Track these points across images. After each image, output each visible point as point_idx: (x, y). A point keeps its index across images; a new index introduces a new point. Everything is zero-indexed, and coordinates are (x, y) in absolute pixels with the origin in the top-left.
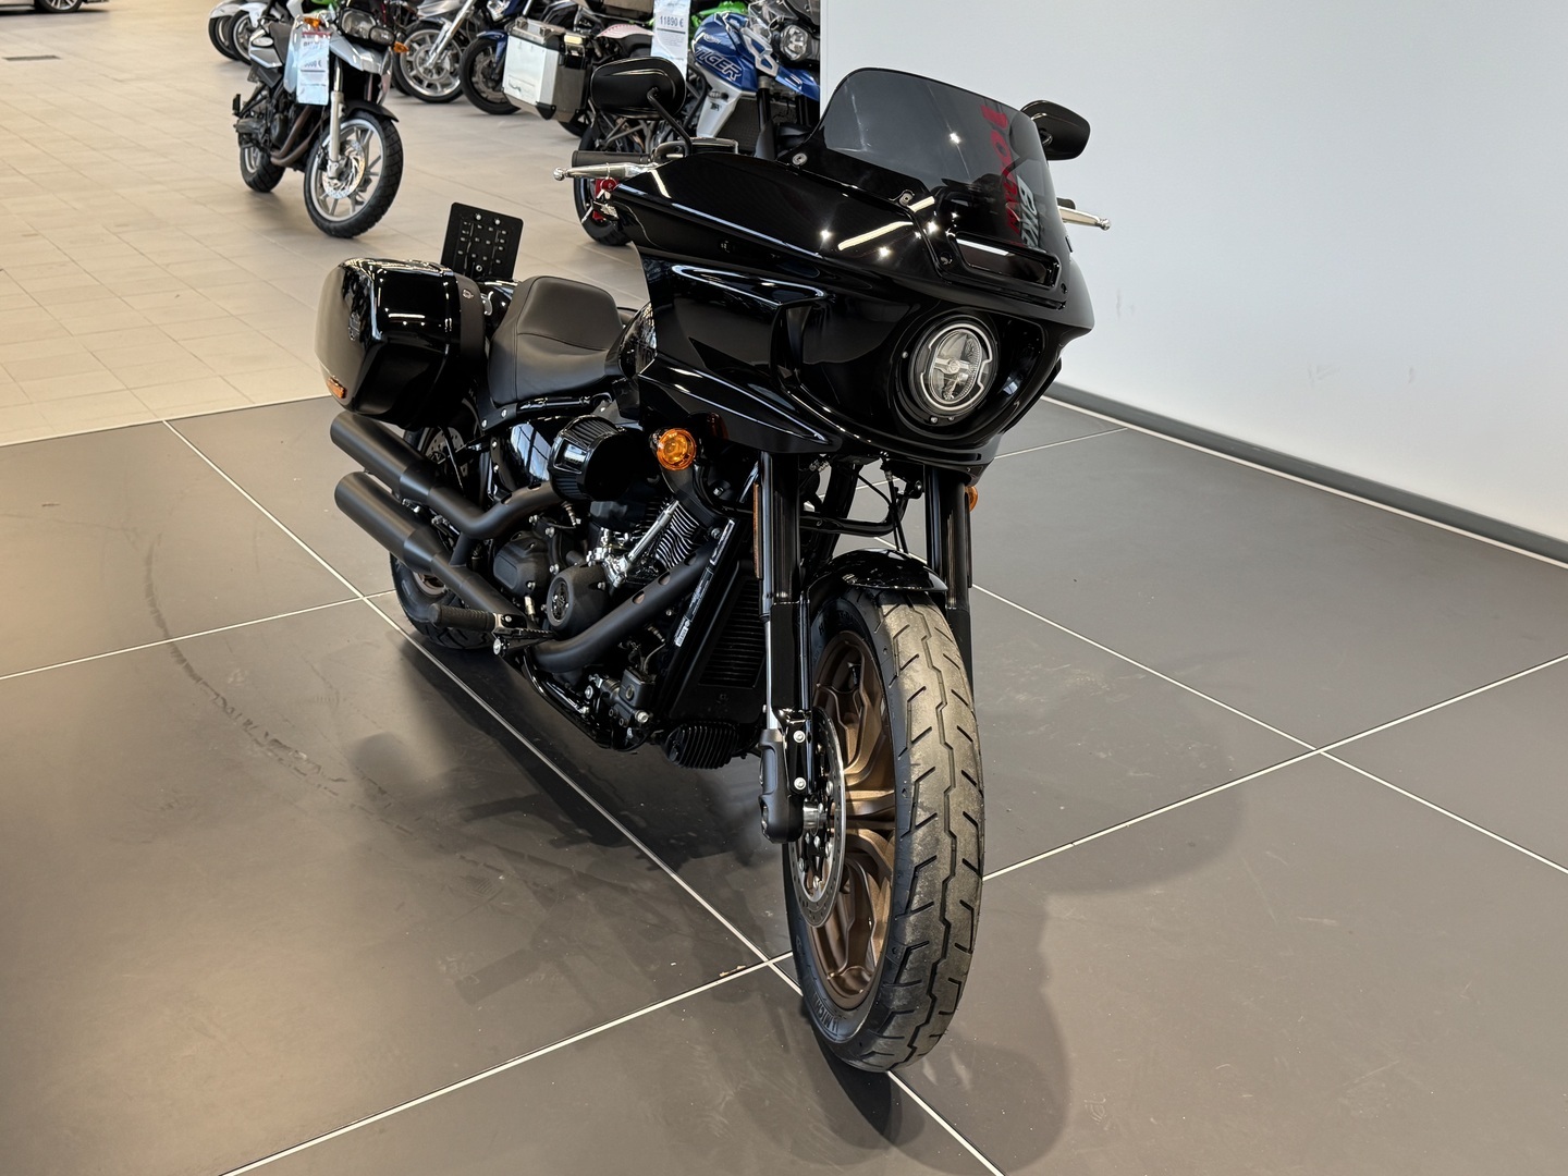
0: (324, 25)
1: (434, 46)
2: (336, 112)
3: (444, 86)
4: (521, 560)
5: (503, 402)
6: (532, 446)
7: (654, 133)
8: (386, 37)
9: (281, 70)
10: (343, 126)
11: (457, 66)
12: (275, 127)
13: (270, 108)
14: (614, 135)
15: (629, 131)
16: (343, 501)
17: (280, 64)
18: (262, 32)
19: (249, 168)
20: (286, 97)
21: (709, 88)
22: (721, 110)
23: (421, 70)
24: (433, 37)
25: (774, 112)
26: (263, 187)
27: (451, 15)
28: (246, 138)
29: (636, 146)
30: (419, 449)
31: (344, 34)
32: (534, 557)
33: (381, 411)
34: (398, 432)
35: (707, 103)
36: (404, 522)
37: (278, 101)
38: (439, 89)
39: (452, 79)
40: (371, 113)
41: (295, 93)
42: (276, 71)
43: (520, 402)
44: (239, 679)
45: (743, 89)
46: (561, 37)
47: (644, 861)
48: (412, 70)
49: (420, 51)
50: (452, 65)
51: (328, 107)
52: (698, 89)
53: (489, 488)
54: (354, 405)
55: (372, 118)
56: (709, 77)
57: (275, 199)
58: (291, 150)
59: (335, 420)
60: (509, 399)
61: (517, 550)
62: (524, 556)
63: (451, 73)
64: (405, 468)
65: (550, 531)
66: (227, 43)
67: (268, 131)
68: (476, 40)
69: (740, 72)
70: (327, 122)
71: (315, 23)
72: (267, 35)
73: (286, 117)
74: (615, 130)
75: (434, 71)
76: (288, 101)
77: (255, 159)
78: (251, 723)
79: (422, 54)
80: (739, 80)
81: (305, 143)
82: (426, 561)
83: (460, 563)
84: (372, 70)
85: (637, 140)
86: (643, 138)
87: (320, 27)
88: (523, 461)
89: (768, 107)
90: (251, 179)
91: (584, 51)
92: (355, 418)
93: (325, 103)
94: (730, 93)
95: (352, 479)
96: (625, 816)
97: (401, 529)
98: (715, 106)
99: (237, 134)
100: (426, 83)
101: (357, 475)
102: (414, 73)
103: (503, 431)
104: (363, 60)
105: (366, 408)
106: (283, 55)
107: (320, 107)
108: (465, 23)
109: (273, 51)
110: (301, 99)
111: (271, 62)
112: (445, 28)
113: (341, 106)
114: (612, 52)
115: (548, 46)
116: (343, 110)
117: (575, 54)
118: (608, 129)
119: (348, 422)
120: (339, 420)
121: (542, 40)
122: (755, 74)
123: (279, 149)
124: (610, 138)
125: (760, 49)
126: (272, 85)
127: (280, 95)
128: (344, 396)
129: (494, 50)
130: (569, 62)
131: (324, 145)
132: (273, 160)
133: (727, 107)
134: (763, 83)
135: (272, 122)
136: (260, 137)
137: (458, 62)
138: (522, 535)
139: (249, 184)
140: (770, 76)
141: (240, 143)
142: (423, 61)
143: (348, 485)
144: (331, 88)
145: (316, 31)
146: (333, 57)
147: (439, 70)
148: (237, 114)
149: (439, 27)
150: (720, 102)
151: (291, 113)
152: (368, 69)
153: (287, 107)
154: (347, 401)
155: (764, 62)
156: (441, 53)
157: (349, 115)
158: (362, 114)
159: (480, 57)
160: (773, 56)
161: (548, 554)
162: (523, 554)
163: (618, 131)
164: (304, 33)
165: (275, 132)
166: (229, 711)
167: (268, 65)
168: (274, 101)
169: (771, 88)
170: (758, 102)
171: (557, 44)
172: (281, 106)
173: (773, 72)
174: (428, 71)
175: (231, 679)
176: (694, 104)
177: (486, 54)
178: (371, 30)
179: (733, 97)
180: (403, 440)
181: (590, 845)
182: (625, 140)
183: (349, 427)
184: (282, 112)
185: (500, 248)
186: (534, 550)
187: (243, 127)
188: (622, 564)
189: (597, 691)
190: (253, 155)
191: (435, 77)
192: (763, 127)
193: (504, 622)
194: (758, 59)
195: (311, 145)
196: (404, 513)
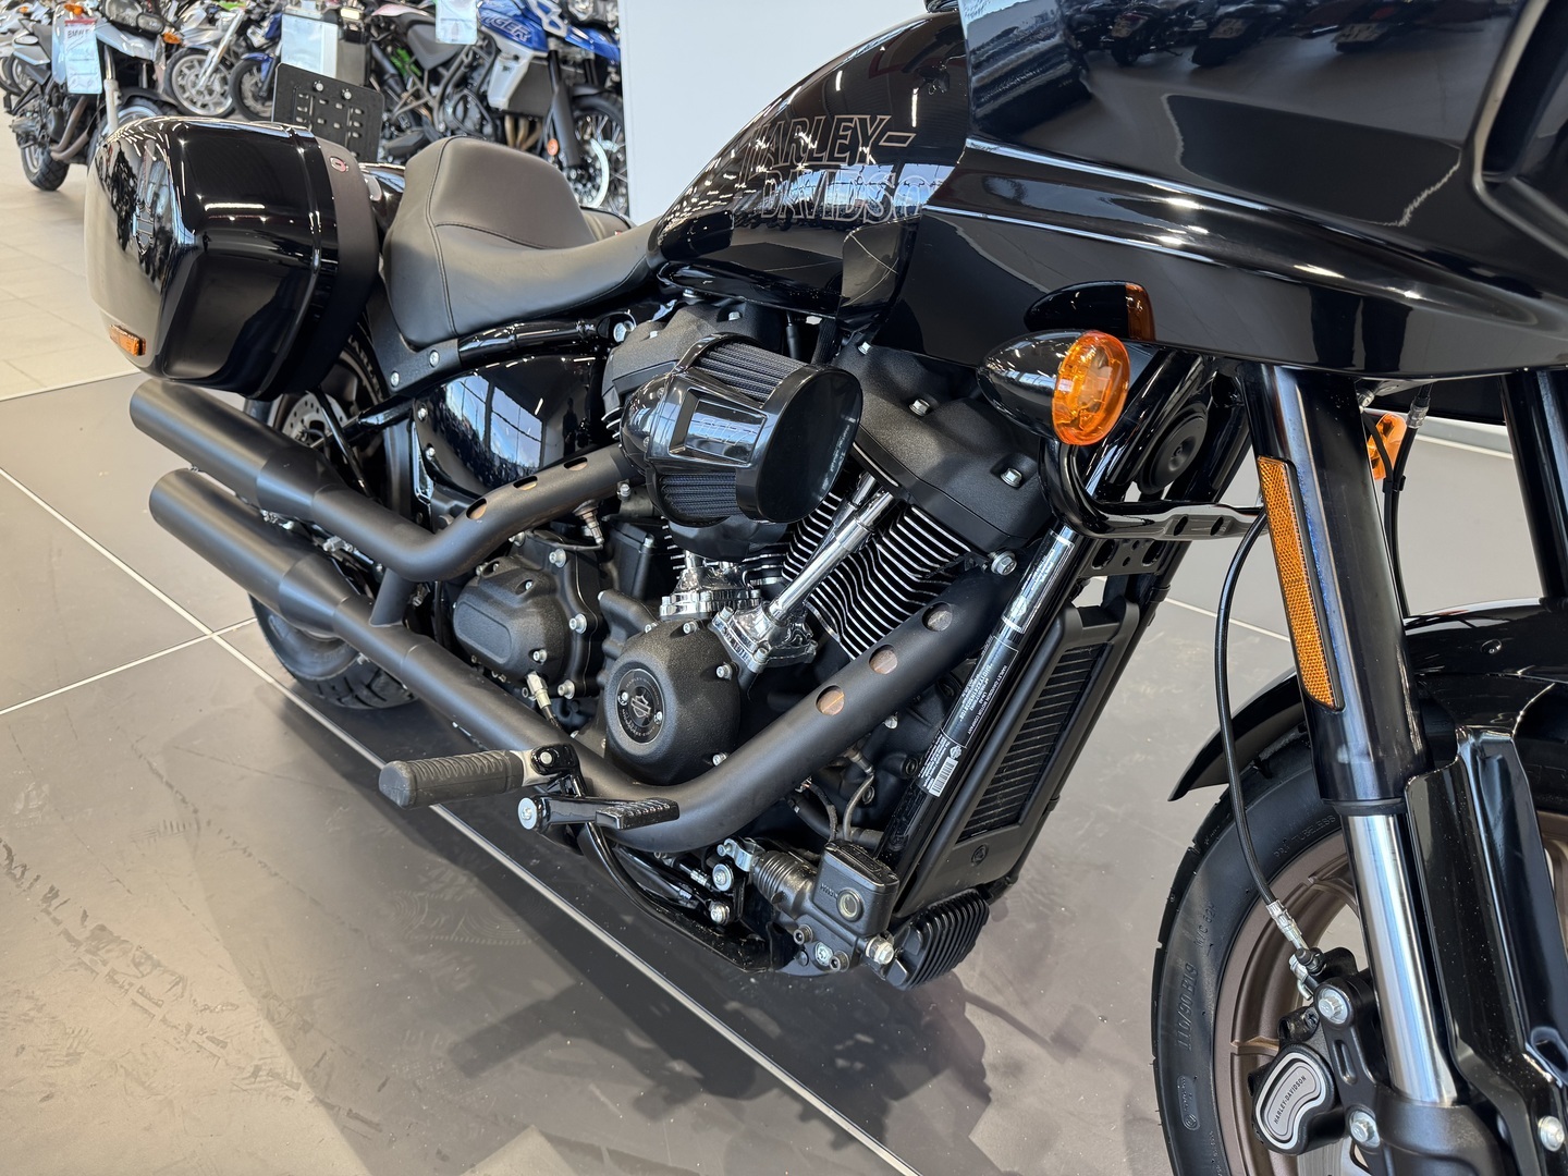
0: (86, 13)
1: (203, 71)
2: (112, 100)
3: (218, 104)
4: (512, 613)
5: (427, 339)
6: (489, 410)
7: (442, 102)
8: (155, 24)
9: (49, 66)
10: (121, 114)
11: (227, 88)
12: (51, 121)
13: (44, 105)
14: (401, 107)
15: (415, 104)
16: (162, 514)
17: (48, 61)
18: (27, 32)
19: (31, 168)
20: (58, 91)
21: (499, 51)
22: (514, 72)
23: (194, 91)
24: (201, 63)
25: (564, 75)
26: (48, 185)
27: (216, 43)
28: (24, 138)
29: (424, 119)
30: (271, 423)
31: (109, 21)
32: (536, 605)
33: (207, 371)
34: (235, 401)
35: (498, 67)
36: (272, 548)
37: (50, 96)
38: (212, 109)
39: (222, 99)
40: (148, 99)
41: (65, 83)
42: (44, 68)
43: (463, 338)
44: (33, 805)
45: (535, 49)
46: (337, 11)
47: (815, 1124)
48: (184, 92)
49: (190, 75)
50: (222, 87)
51: (103, 95)
52: (489, 53)
53: (417, 485)
54: (161, 366)
55: (150, 104)
56: (500, 41)
57: (63, 196)
58: (70, 143)
59: (135, 394)
60: (441, 334)
61: (497, 593)
62: (516, 606)
63: (222, 94)
64: (263, 462)
65: (558, 557)
66: (9, 82)
67: (44, 127)
68: (241, 62)
69: (530, 33)
70: (104, 111)
71: (77, 11)
72: (32, 34)
73: (61, 111)
74: (401, 103)
75: (206, 92)
76: (59, 94)
77: (37, 159)
78: (56, 895)
79: (192, 78)
80: (529, 40)
81: (85, 134)
82: (327, 616)
83: (392, 620)
84: (145, 56)
85: (424, 112)
86: (430, 110)
87: (83, 15)
88: (475, 435)
89: (559, 72)
90: (35, 178)
91: (362, 25)
92: (166, 388)
93: (99, 92)
94: (519, 54)
95: (174, 480)
96: (736, 1013)
97: (271, 562)
98: (506, 69)
99: (15, 135)
100: (199, 104)
101: (181, 474)
102: (187, 95)
103: (431, 388)
104: (133, 47)
105: (183, 368)
106: (48, 54)
107: (94, 96)
108: (228, 50)
109: (38, 48)
110: (73, 89)
111: (38, 59)
112: (211, 53)
113: (116, 94)
114: (389, 29)
115: (326, 19)
116: (119, 98)
117: (354, 28)
118: (393, 103)
119: (155, 395)
120: (139, 392)
121: (318, 15)
122: (543, 35)
123: (58, 143)
124: (397, 111)
125: (547, 11)
126: (42, 82)
127: (52, 90)
128: (140, 351)
129: (259, 70)
130: (349, 36)
131: (103, 134)
132: (54, 155)
133: (520, 69)
134: (553, 44)
135: (46, 117)
136: (37, 133)
137: (226, 84)
138: (502, 566)
139: (34, 183)
140: (558, 38)
141: (19, 144)
142: (194, 85)
143: (168, 488)
144: (104, 76)
145: (79, 20)
146: (101, 45)
147: (211, 92)
148: (10, 112)
149: (205, 53)
150: (512, 64)
151: (65, 106)
152: (139, 55)
153: (60, 101)
154: (149, 357)
155: (552, 23)
156: (211, 76)
157: (127, 103)
158: (139, 101)
159: (247, 77)
160: (561, 16)
161: (558, 596)
162: (515, 601)
163: (405, 104)
164: (67, 22)
165: (51, 127)
166: (18, 872)
167: (35, 63)
168: (47, 97)
169: (560, 51)
170: (549, 66)
171: (335, 17)
172: (54, 100)
173: (562, 33)
174: (200, 93)
175: (20, 806)
176: (483, 71)
177: (252, 74)
178: (138, 16)
179: (524, 57)
180: (244, 412)
181: (706, 1101)
182: (409, 114)
183: (159, 403)
184: (57, 106)
185: (355, 135)
186: (534, 593)
187: (19, 126)
188: (761, 625)
189: (739, 874)
190: (34, 157)
191: (207, 98)
192: (556, 89)
193: (537, 764)
194: (545, 21)
195: (90, 134)
196: (271, 533)
